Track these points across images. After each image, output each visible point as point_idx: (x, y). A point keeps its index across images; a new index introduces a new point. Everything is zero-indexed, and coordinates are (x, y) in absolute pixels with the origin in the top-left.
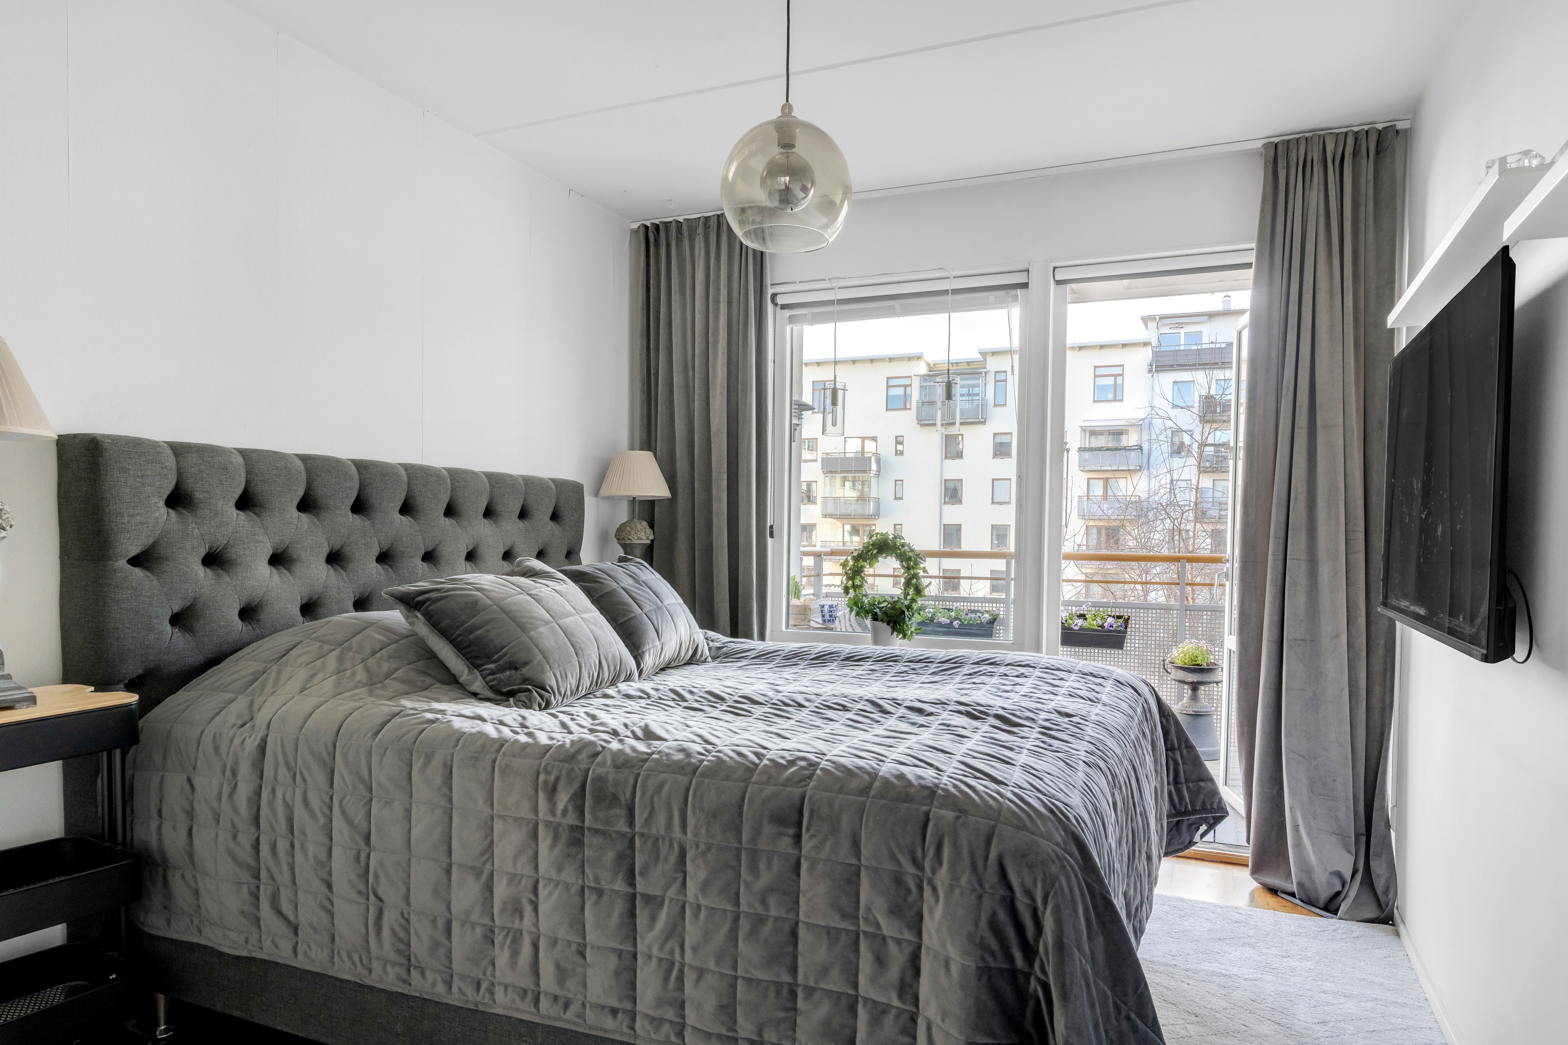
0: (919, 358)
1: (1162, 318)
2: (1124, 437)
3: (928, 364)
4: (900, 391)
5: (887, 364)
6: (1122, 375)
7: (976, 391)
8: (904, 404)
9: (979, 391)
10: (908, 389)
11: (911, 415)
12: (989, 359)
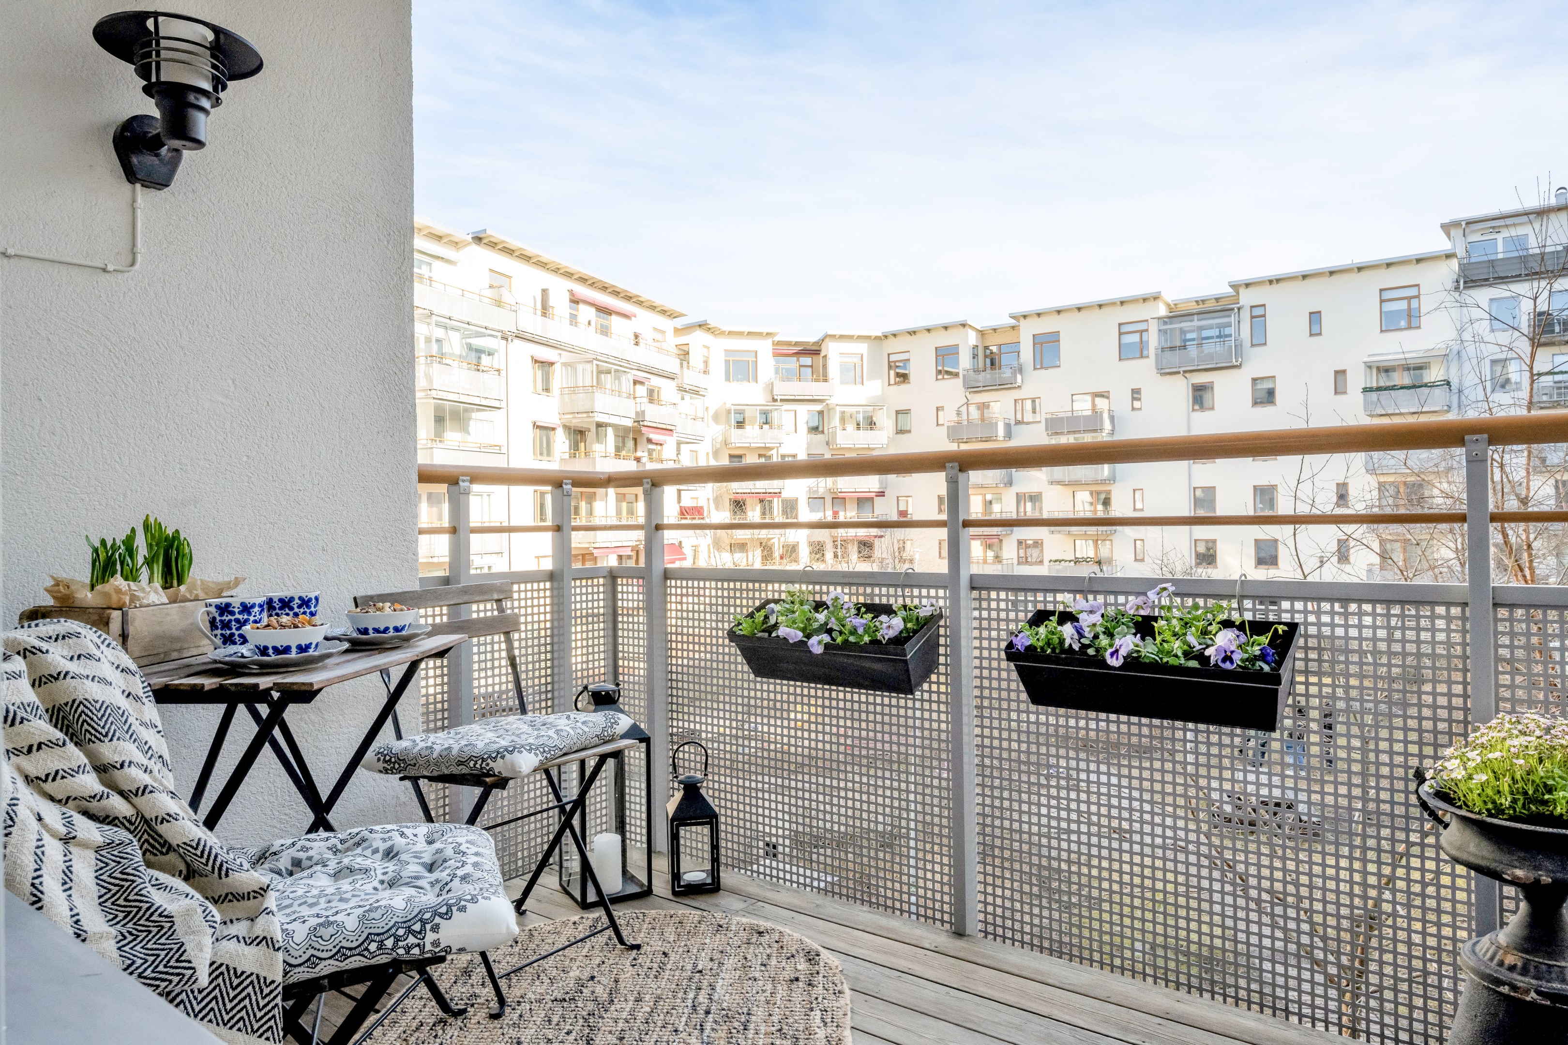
0: (1156, 298)
1: (1469, 223)
2: (1425, 373)
3: (1168, 305)
4: (1135, 338)
5: (1119, 308)
6: (1418, 297)
7: (1227, 331)
8: (1141, 352)
9: (1231, 330)
10: (1145, 334)
11: (1148, 364)
12: (1243, 292)
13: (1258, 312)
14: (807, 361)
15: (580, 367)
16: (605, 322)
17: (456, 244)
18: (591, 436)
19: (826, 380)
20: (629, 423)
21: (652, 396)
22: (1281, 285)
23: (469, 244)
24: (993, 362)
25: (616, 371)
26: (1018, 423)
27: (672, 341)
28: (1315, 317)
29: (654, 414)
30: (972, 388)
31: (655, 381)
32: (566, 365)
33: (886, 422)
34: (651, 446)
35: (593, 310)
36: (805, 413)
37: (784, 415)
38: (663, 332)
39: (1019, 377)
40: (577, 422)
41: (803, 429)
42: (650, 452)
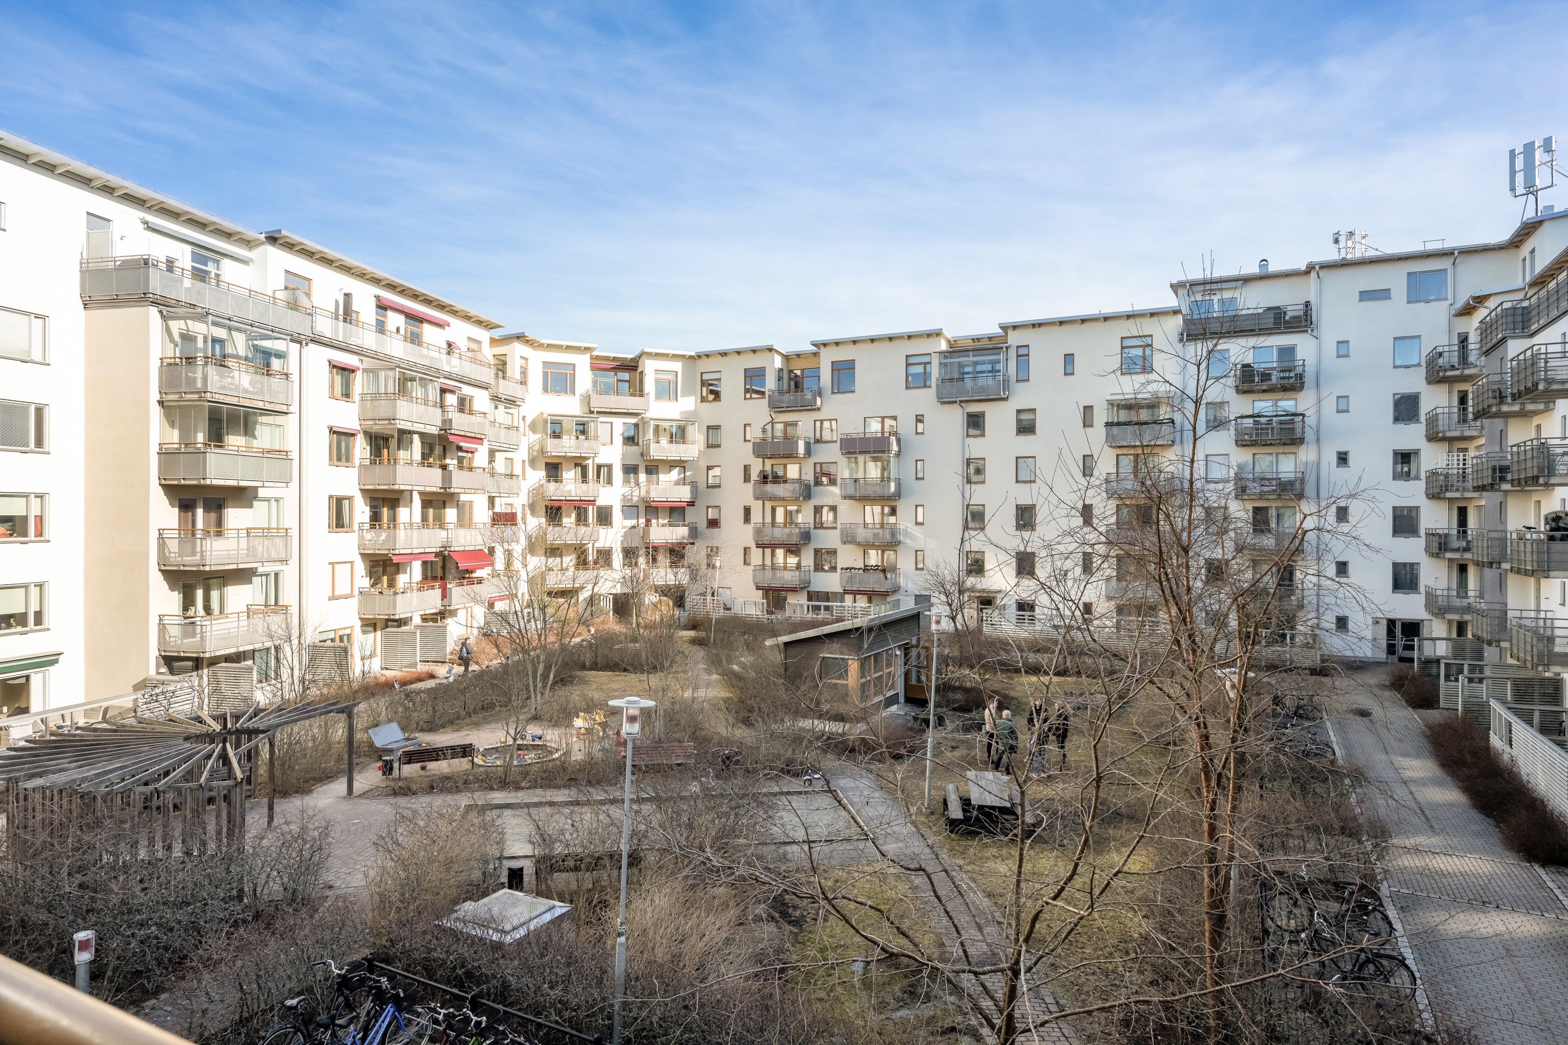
0: (939, 334)
1: (1193, 284)
2: (1156, 411)
3: (949, 341)
4: (919, 369)
5: (906, 342)
6: (1151, 346)
7: (997, 367)
8: (923, 381)
9: (1000, 366)
10: (928, 366)
11: (931, 393)
12: (1010, 333)
13: (1022, 351)
14: (626, 376)
15: (382, 374)
16: (415, 330)
17: (249, 243)
18: (393, 443)
19: (641, 395)
20: (434, 431)
21: (463, 405)
22: (1042, 329)
23: (262, 243)
24: (797, 384)
25: (421, 379)
26: (818, 441)
27: (488, 352)
28: (1069, 358)
29: (461, 423)
30: (776, 407)
31: (467, 390)
32: (365, 370)
33: (697, 436)
34: (460, 454)
35: (402, 318)
36: (619, 425)
37: (600, 427)
38: (479, 342)
39: (819, 400)
40: (378, 428)
41: (618, 440)
42: (460, 460)
